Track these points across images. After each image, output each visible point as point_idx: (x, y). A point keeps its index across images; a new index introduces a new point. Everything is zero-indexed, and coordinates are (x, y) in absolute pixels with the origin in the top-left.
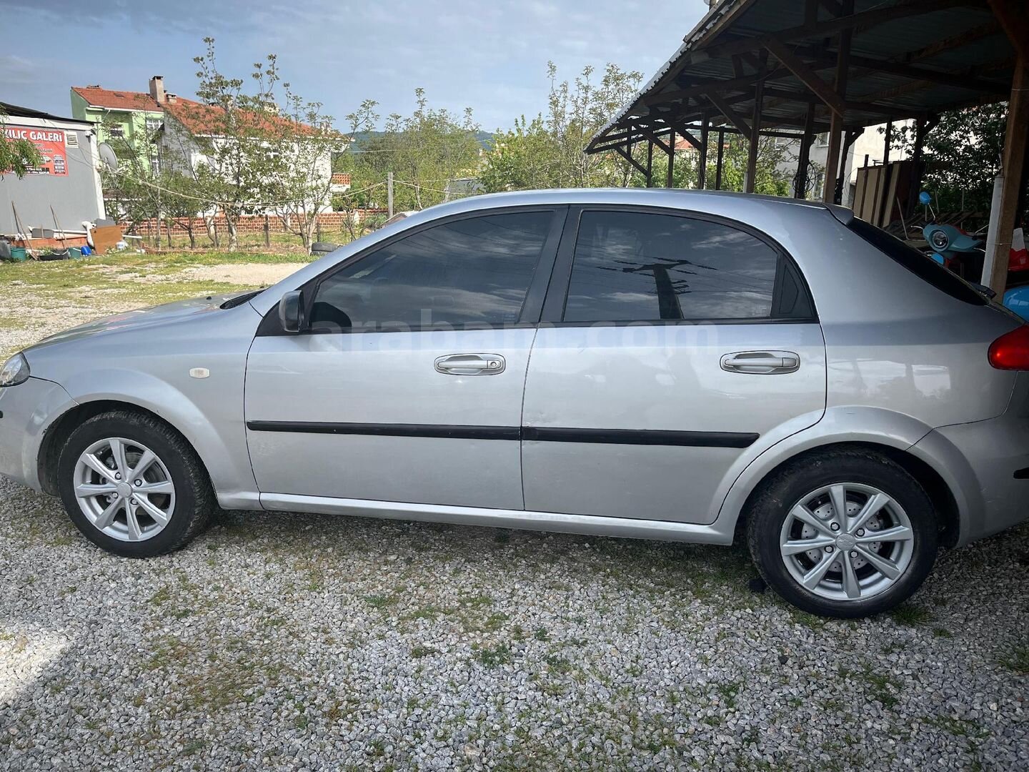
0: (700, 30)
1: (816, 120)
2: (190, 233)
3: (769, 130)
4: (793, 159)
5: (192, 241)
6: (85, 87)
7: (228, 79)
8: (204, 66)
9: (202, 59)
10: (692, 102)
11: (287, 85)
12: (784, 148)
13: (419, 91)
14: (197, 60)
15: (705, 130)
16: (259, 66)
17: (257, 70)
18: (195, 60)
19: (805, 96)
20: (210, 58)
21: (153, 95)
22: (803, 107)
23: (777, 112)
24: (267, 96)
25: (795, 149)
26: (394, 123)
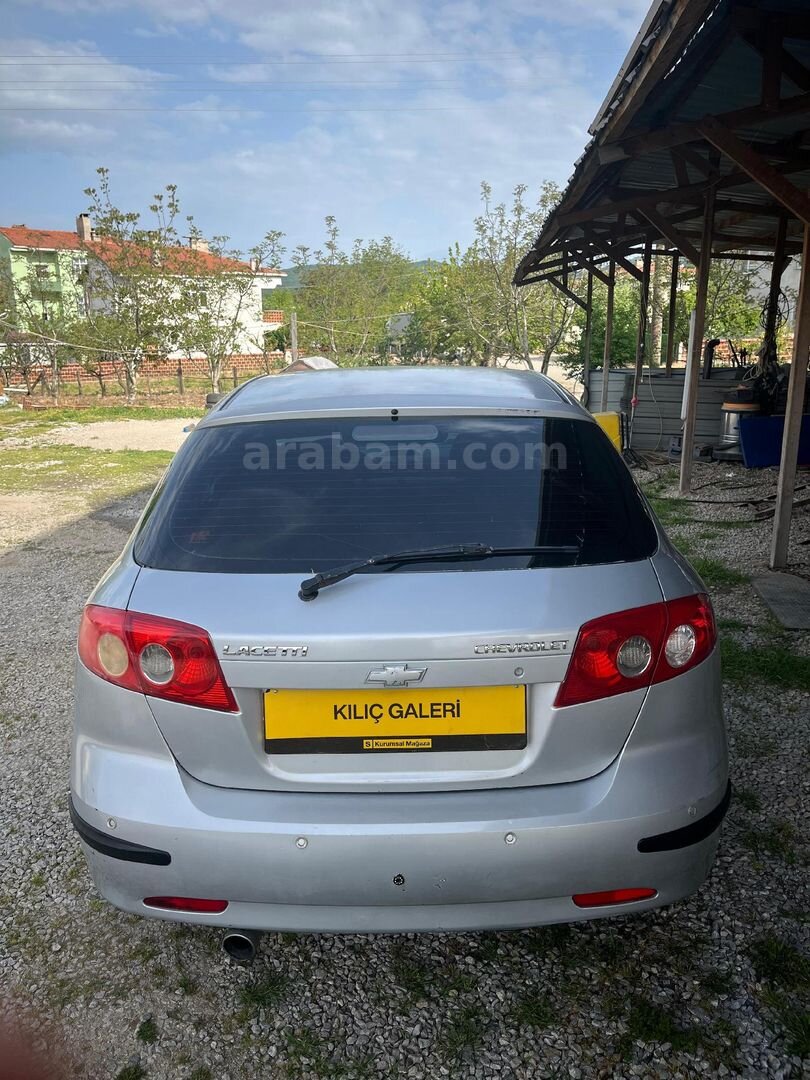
0: (605, 116)
1: (788, 239)
2: (100, 380)
3: (735, 251)
4: (764, 286)
5: (104, 389)
6: (10, 227)
7: (123, 212)
8: (97, 198)
9: (94, 191)
10: (630, 221)
11: (190, 219)
12: (754, 273)
13: (330, 219)
14: (88, 192)
15: (647, 255)
16: (160, 198)
17: (157, 203)
18: (86, 191)
19: (772, 209)
20: (104, 190)
21: (80, 233)
22: (774, 222)
23: (742, 230)
24: (169, 230)
25: (766, 272)
26: (301, 256)
